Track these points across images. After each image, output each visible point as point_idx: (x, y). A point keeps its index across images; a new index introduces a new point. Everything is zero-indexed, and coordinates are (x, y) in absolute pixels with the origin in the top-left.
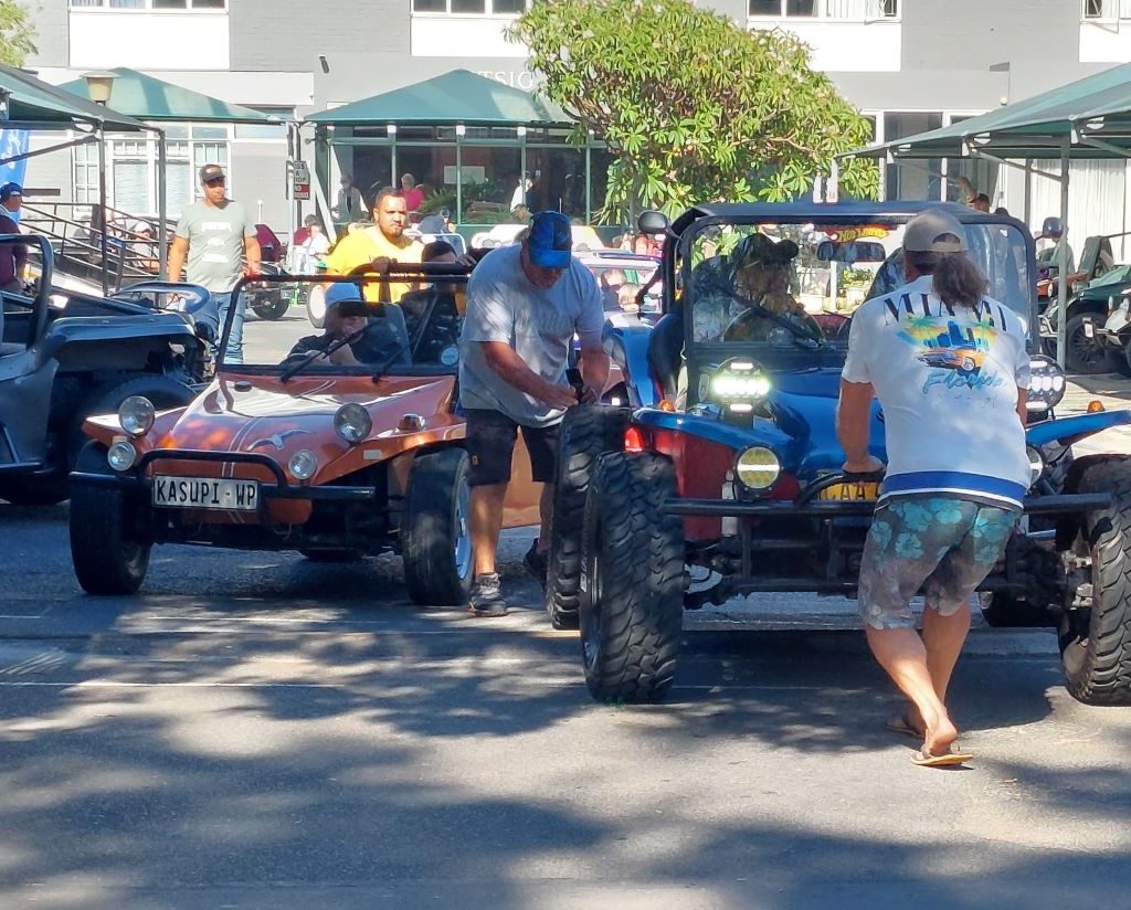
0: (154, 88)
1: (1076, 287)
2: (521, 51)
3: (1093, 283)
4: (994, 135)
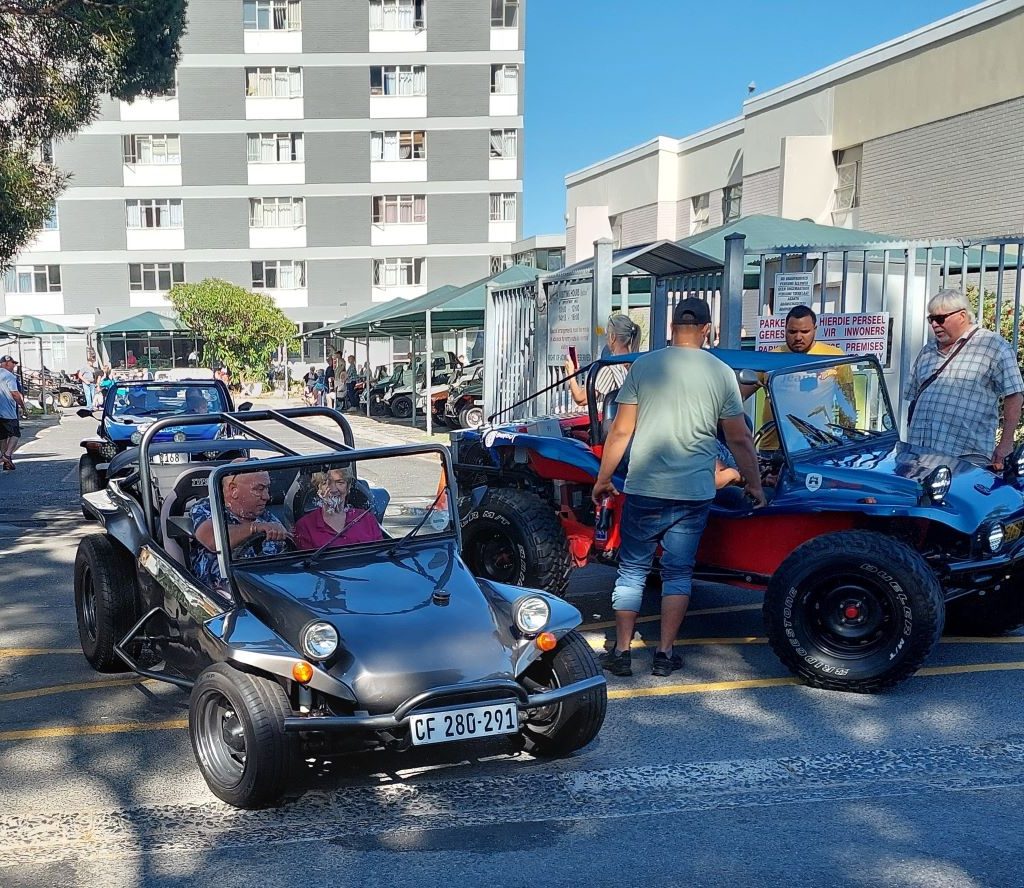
0: (36, 321)
1: (373, 384)
2: (170, 304)
3: (379, 383)
4: (342, 329)
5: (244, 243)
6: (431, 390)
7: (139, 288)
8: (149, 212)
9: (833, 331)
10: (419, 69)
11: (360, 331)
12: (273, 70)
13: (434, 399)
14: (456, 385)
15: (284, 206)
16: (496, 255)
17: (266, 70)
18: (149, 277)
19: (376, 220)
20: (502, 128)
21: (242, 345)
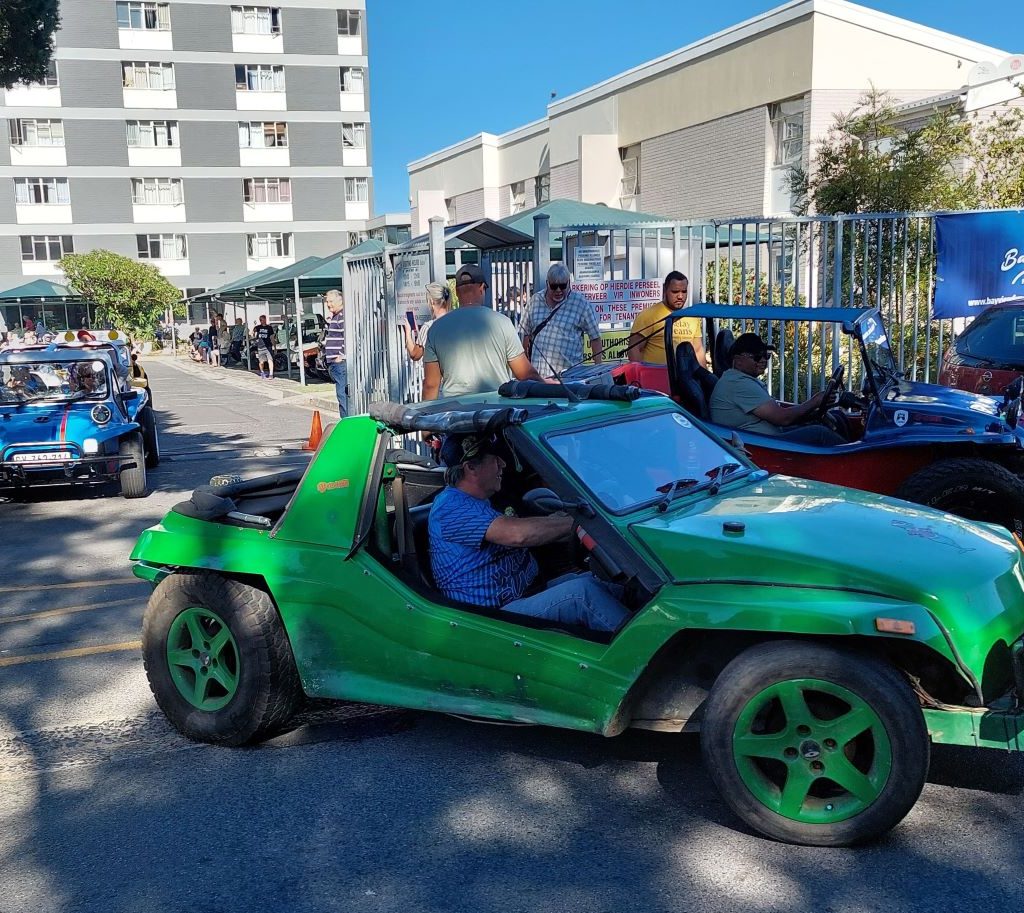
5: (128, 218)
6: (303, 347)
7: (31, 258)
8: (37, 189)
9: (621, 294)
10: (278, 68)
11: (238, 296)
12: (147, 64)
13: (306, 355)
14: (324, 343)
15: (163, 186)
16: (353, 230)
17: (140, 64)
18: (40, 250)
19: (247, 199)
20: (352, 122)
21: (131, 309)
